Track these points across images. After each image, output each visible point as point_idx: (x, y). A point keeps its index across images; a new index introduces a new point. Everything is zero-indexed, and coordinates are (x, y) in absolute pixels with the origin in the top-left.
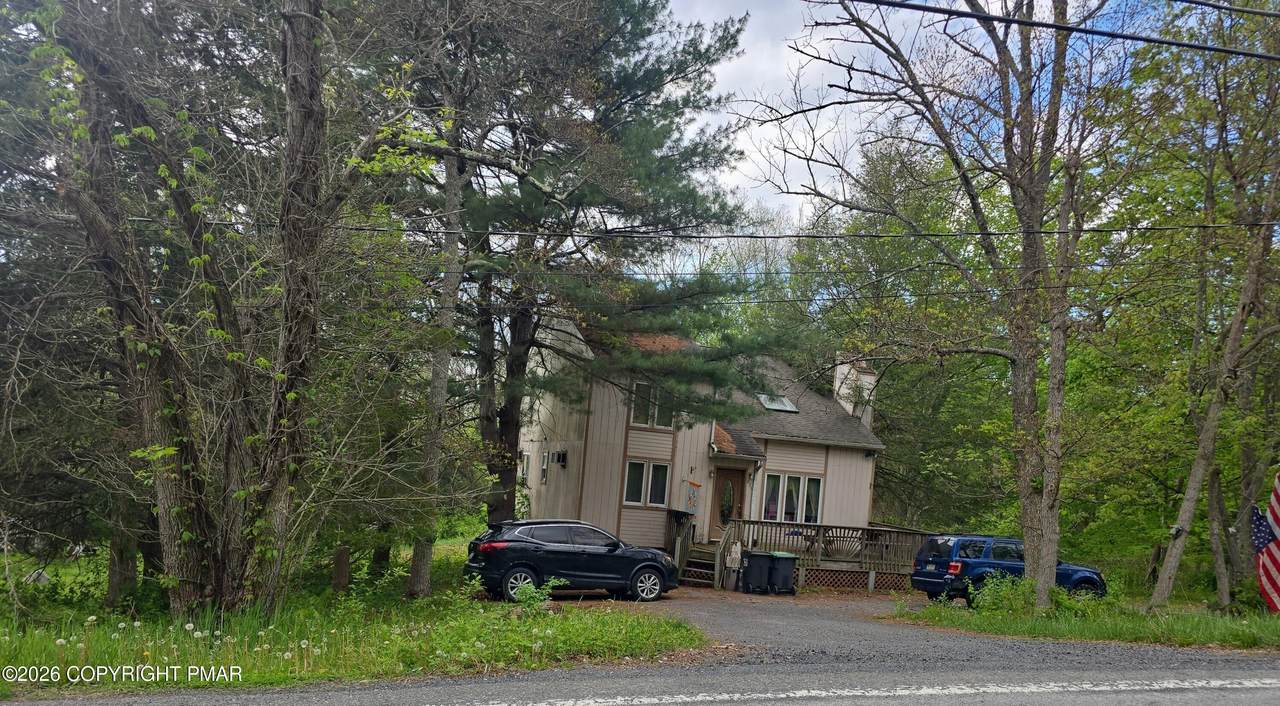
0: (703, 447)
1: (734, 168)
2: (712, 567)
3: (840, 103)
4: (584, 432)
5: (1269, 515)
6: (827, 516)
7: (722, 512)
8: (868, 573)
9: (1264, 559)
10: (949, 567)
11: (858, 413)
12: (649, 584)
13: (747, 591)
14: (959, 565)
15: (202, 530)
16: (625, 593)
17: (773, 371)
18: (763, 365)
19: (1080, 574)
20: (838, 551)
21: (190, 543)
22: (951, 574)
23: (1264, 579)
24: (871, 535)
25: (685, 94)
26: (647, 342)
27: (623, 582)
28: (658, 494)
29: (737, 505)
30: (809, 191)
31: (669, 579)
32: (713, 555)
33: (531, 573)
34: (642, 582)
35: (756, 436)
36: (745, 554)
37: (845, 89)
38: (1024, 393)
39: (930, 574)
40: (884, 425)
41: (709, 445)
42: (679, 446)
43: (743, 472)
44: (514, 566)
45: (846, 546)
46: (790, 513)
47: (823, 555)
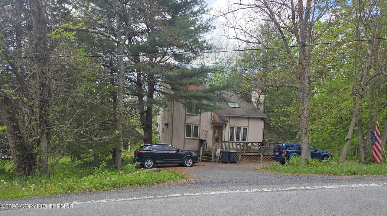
0: (209, 120)
1: (213, 32)
2: (211, 156)
3: (241, 9)
4: (172, 116)
5: (375, 133)
6: (249, 139)
7: (216, 139)
8: (260, 156)
9: (374, 147)
10: (282, 153)
11: (259, 107)
12: (189, 162)
13: (222, 163)
14: (285, 152)
15: (23, 151)
16: (182, 165)
17: (227, 94)
18: (224, 93)
19: (324, 153)
20: (251, 150)
21: (19, 155)
22: (283, 155)
23: (374, 153)
24: (262, 144)
25: (198, 9)
26: (191, 87)
27: (180, 161)
28: (196, 134)
29: (220, 137)
30: (235, 38)
31: (195, 160)
32: (212, 152)
33: (152, 160)
34: (186, 161)
35: (226, 115)
36: (221, 152)
37: (239, 4)
38: (301, 98)
39: (277, 156)
41: (211, 119)
42: (202, 119)
43: (222, 127)
44: (146, 158)
45: (253, 148)
46: (238, 138)
47: (246, 151)
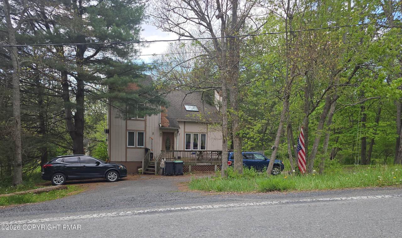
2: (154, 167)
7: (166, 148)
8: (214, 166)
9: (299, 156)
10: (228, 163)
14: (231, 162)
20: (204, 159)
28: (141, 142)
31: (121, 174)
32: (154, 163)
33: (63, 174)
34: (110, 175)
35: (179, 120)
41: (159, 124)
42: (148, 125)
43: (173, 133)
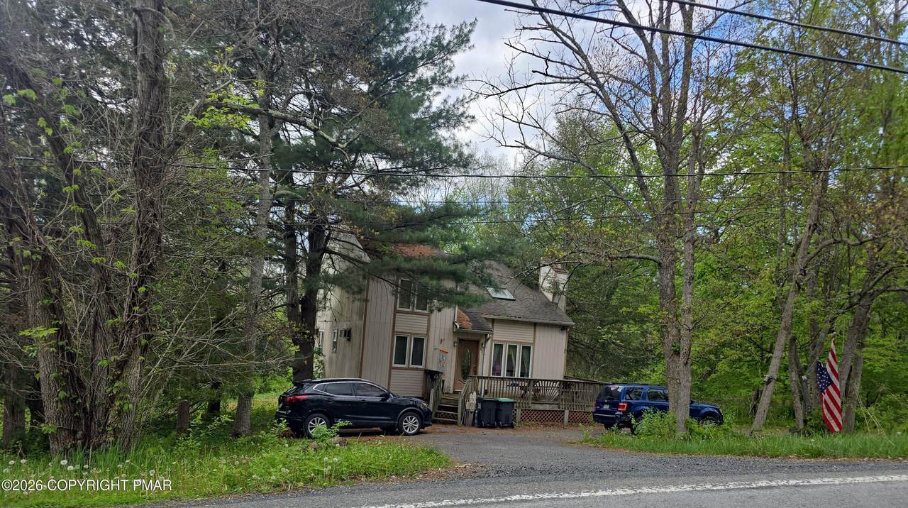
0: (449, 325)
1: (468, 128)
2: (456, 410)
3: (541, 84)
4: (363, 314)
5: (828, 367)
6: (535, 373)
7: (463, 370)
8: (563, 411)
9: (826, 397)
10: (619, 406)
11: (556, 301)
12: (411, 423)
13: (480, 426)
14: (625, 405)
15: (75, 390)
16: (394, 430)
17: (496, 270)
18: (490, 267)
19: (706, 410)
20: (544, 397)
21: (66, 400)
22: (620, 411)
23: (826, 411)
24: (565, 385)
25: (433, 74)
26: (408, 250)
27: (392, 422)
28: (418, 359)
29: (473, 366)
30: (520, 145)
31: (426, 419)
32: (456, 401)
33: (326, 418)
34: (406, 422)
35: (486, 317)
36: (479, 400)
37: (544, 74)
38: (667, 286)
39: (606, 412)
40: (574, 309)
41: (454, 323)
42: (433, 323)
43: (478, 342)
44: (313, 412)
45: (549, 393)
46: (510, 371)
47: (533, 400)
